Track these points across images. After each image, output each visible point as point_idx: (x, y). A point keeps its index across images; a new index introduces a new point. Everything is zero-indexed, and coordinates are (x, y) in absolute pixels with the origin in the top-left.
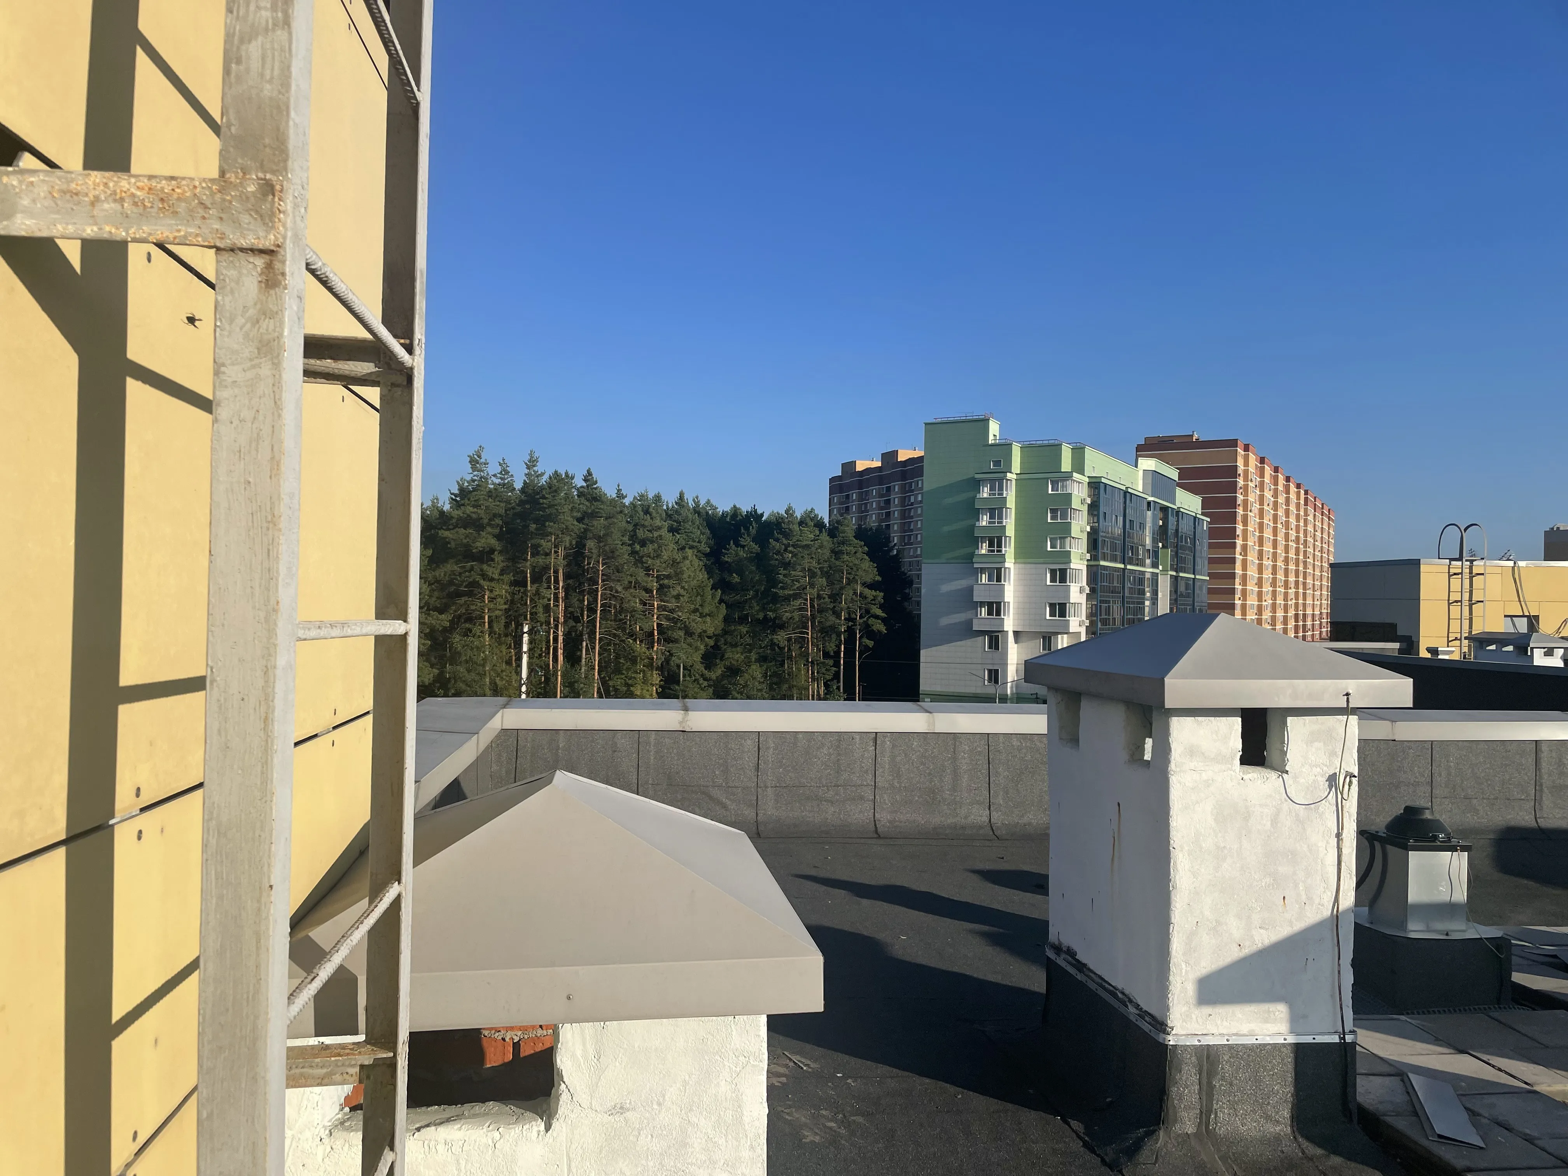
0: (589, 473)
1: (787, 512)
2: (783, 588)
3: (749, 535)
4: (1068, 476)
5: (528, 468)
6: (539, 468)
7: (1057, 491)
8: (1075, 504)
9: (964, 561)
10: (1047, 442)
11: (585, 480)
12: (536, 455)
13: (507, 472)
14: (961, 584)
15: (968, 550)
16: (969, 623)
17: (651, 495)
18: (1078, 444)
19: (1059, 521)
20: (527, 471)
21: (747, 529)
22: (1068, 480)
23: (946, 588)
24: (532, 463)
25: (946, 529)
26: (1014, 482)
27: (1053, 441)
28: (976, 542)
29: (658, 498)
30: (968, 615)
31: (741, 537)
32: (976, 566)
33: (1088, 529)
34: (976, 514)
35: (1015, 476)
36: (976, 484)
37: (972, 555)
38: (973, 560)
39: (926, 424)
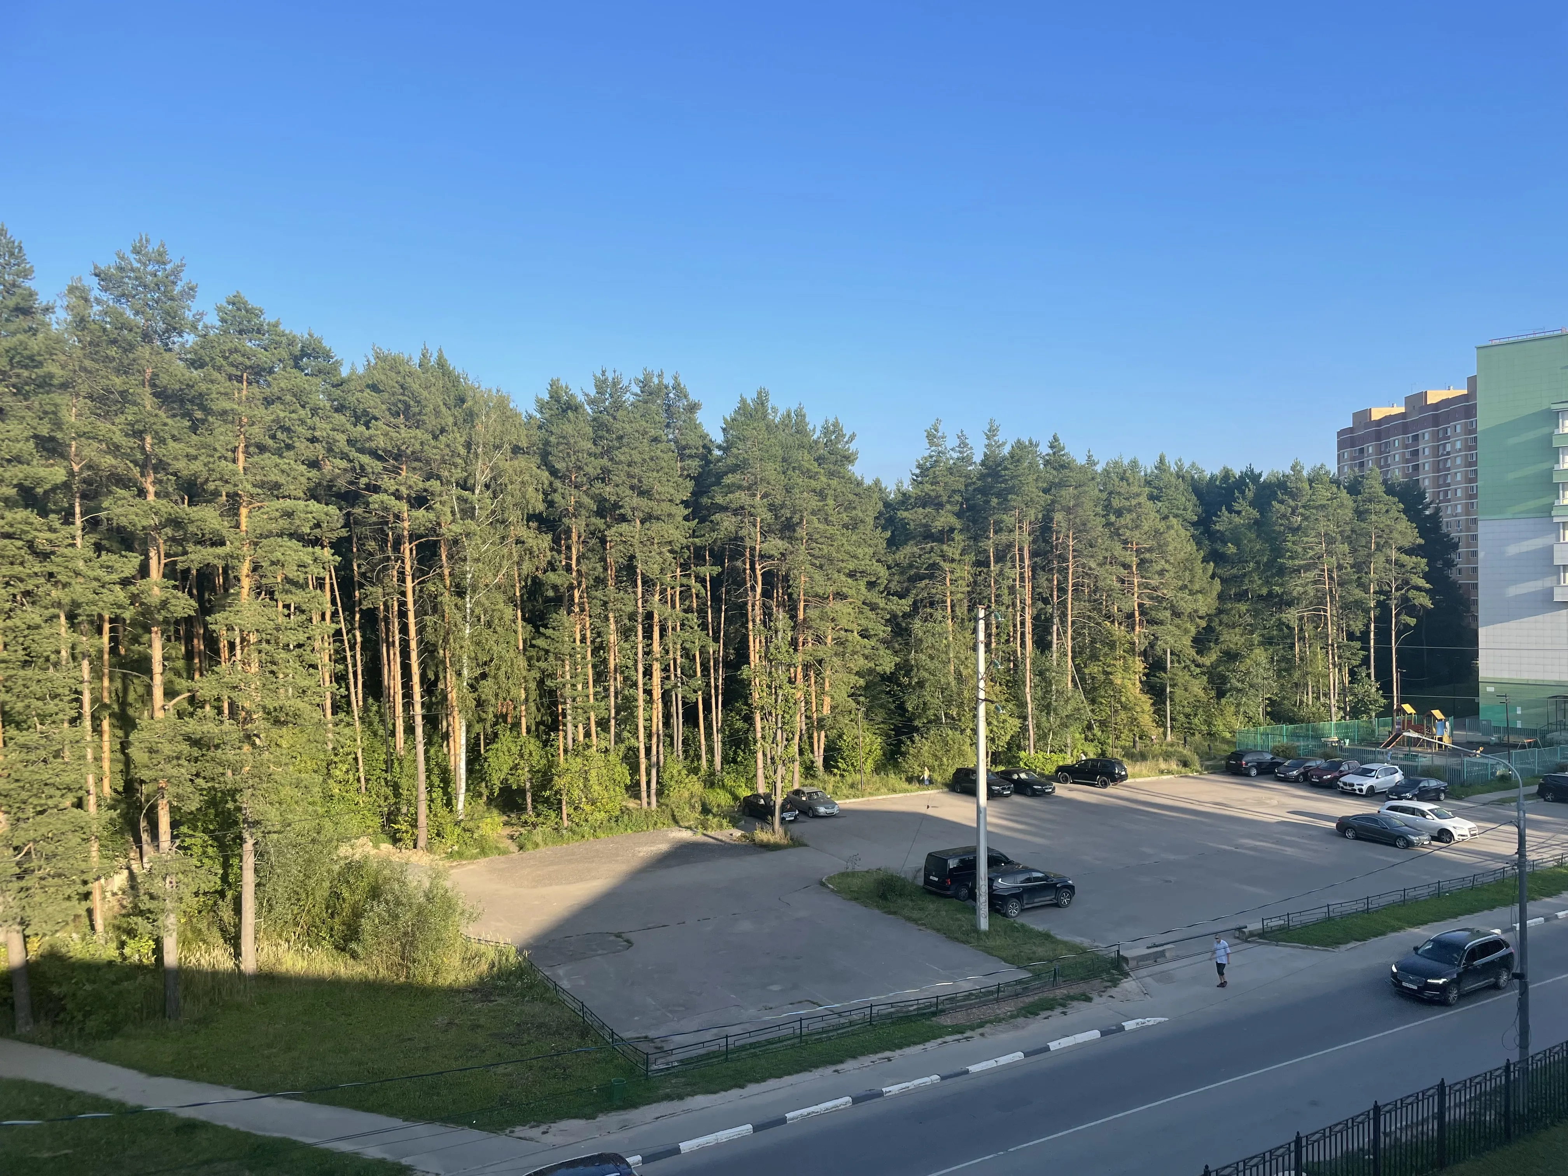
0: (1056, 439)
1: (1293, 468)
2: (1291, 558)
3: (1244, 498)
5: (988, 438)
6: (1000, 438)
9: (1539, 515)
11: (1052, 447)
12: (997, 423)
13: (966, 445)
14: (1538, 543)
15: (1546, 501)
16: (1550, 592)
17: (1126, 462)
20: (986, 442)
21: (1243, 492)
23: (1512, 550)
24: (991, 433)
25: (1511, 476)
28: (1553, 489)
29: (1134, 464)
30: (1548, 582)
31: (1235, 501)
32: (1556, 520)
34: (1553, 454)
36: (1552, 417)
37: (1551, 506)
38: (1553, 513)
39: (1478, 348)
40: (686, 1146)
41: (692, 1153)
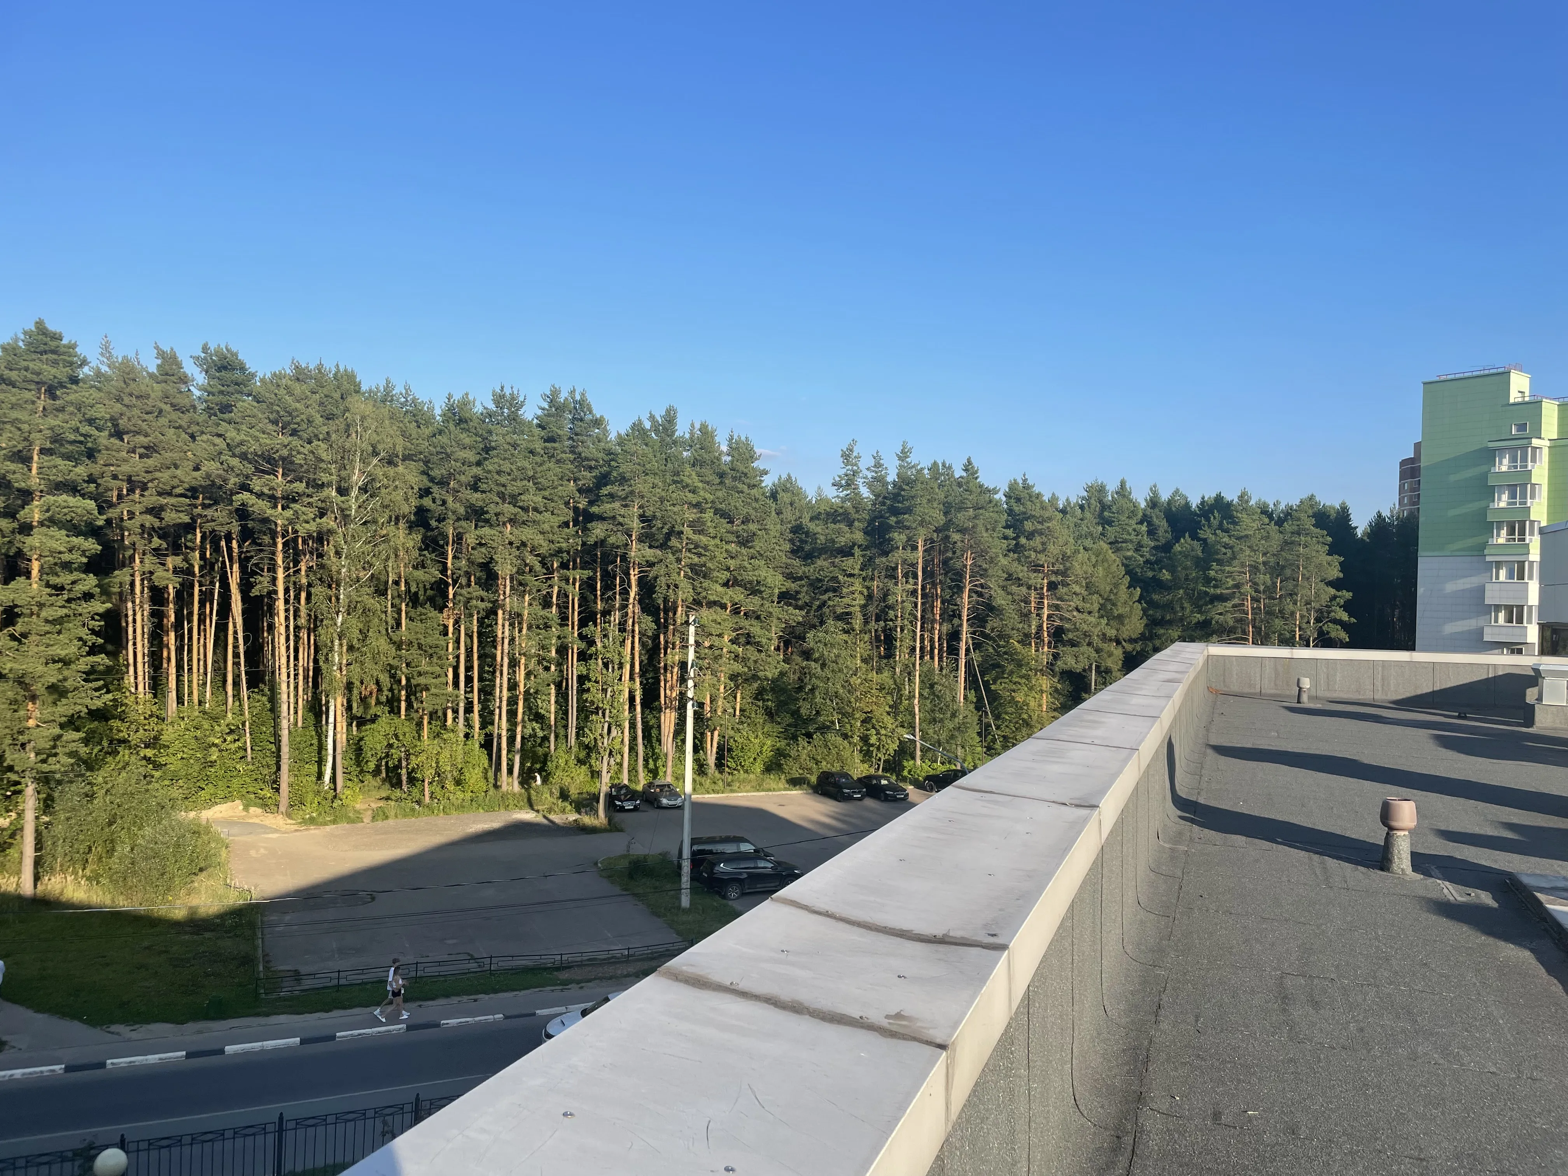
0: (969, 461)
2: (1215, 587)
5: (900, 458)
6: (913, 459)
9: (1476, 553)
11: (966, 470)
12: (909, 446)
13: (881, 465)
14: (1470, 582)
15: (1479, 540)
16: (1480, 632)
20: (898, 462)
23: (1451, 587)
24: (903, 455)
25: (1452, 513)
26: (1546, 451)
28: (1489, 528)
30: (1478, 622)
32: (1488, 559)
34: (1490, 493)
35: (1548, 443)
36: (1490, 455)
37: (1484, 545)
38: (1486, 552)
39: (1425, 384)
40: (229, 1049)
41: (236, 1055)
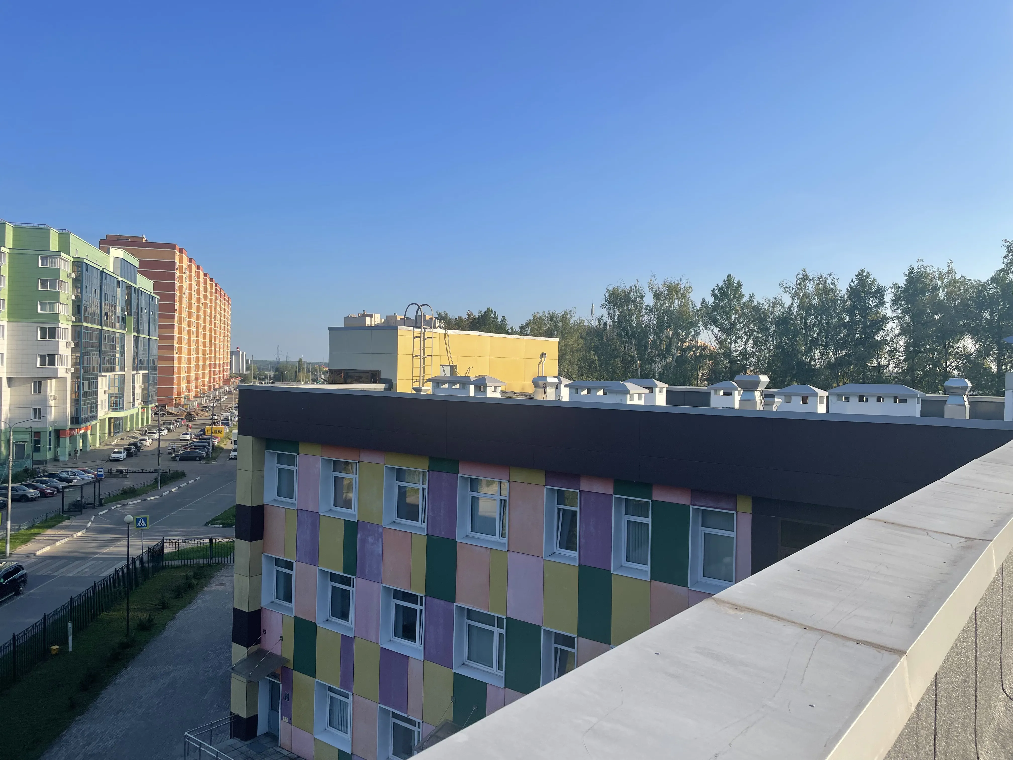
4: (56, 255)
7: (47, 265)
8: (63, 276)
10: (37, 226)
18: (64, 231)
19: (48, 289)
22: (57, 258)
26: (7, 255)
27: (43, 226)
33: (73, 297)
35: (8, 251)
